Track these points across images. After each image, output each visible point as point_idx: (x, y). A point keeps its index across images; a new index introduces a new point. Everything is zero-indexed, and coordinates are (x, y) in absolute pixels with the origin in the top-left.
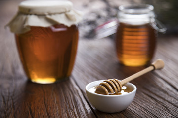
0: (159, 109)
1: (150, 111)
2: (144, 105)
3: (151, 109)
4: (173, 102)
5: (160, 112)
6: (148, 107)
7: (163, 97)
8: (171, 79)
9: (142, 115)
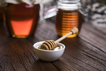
0: (98, 64)
1: (93, 66)
2: (87, 62)
3: (92, 64)
4: (104, 59)
5: (99, 66)
6: (90, 63)
7: (96, 56)
8: (96, 44)
9: (89, 69)
